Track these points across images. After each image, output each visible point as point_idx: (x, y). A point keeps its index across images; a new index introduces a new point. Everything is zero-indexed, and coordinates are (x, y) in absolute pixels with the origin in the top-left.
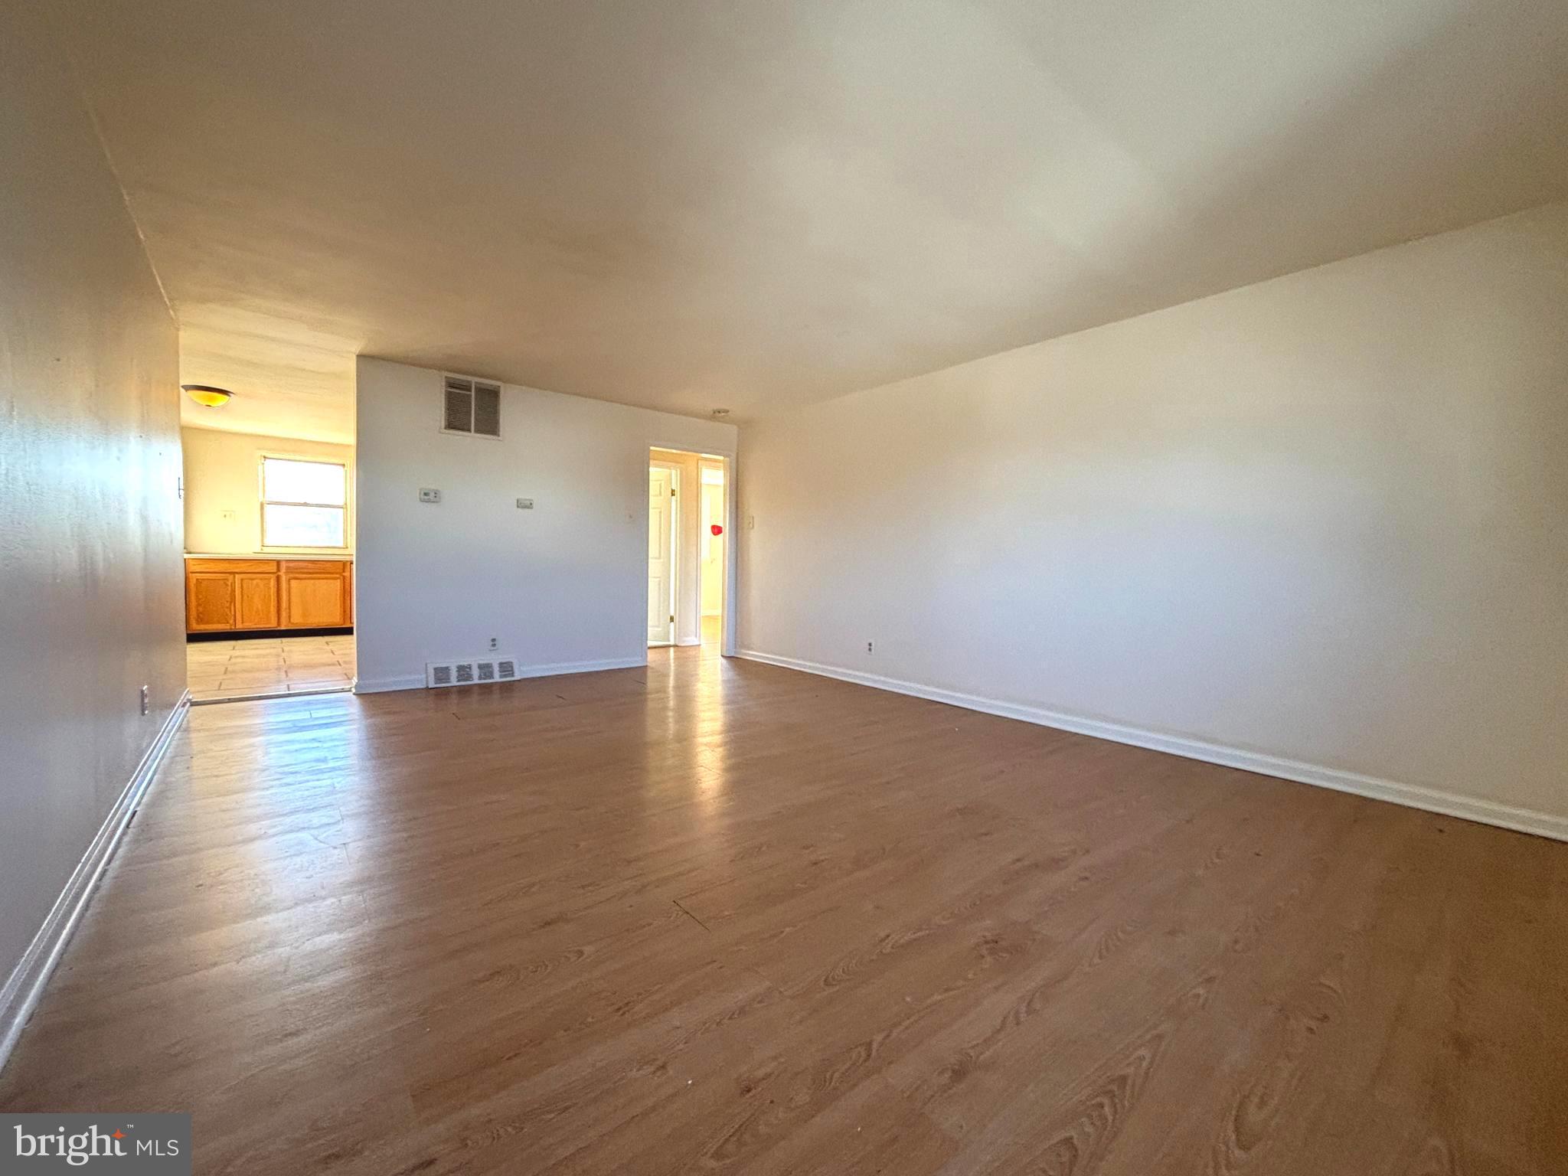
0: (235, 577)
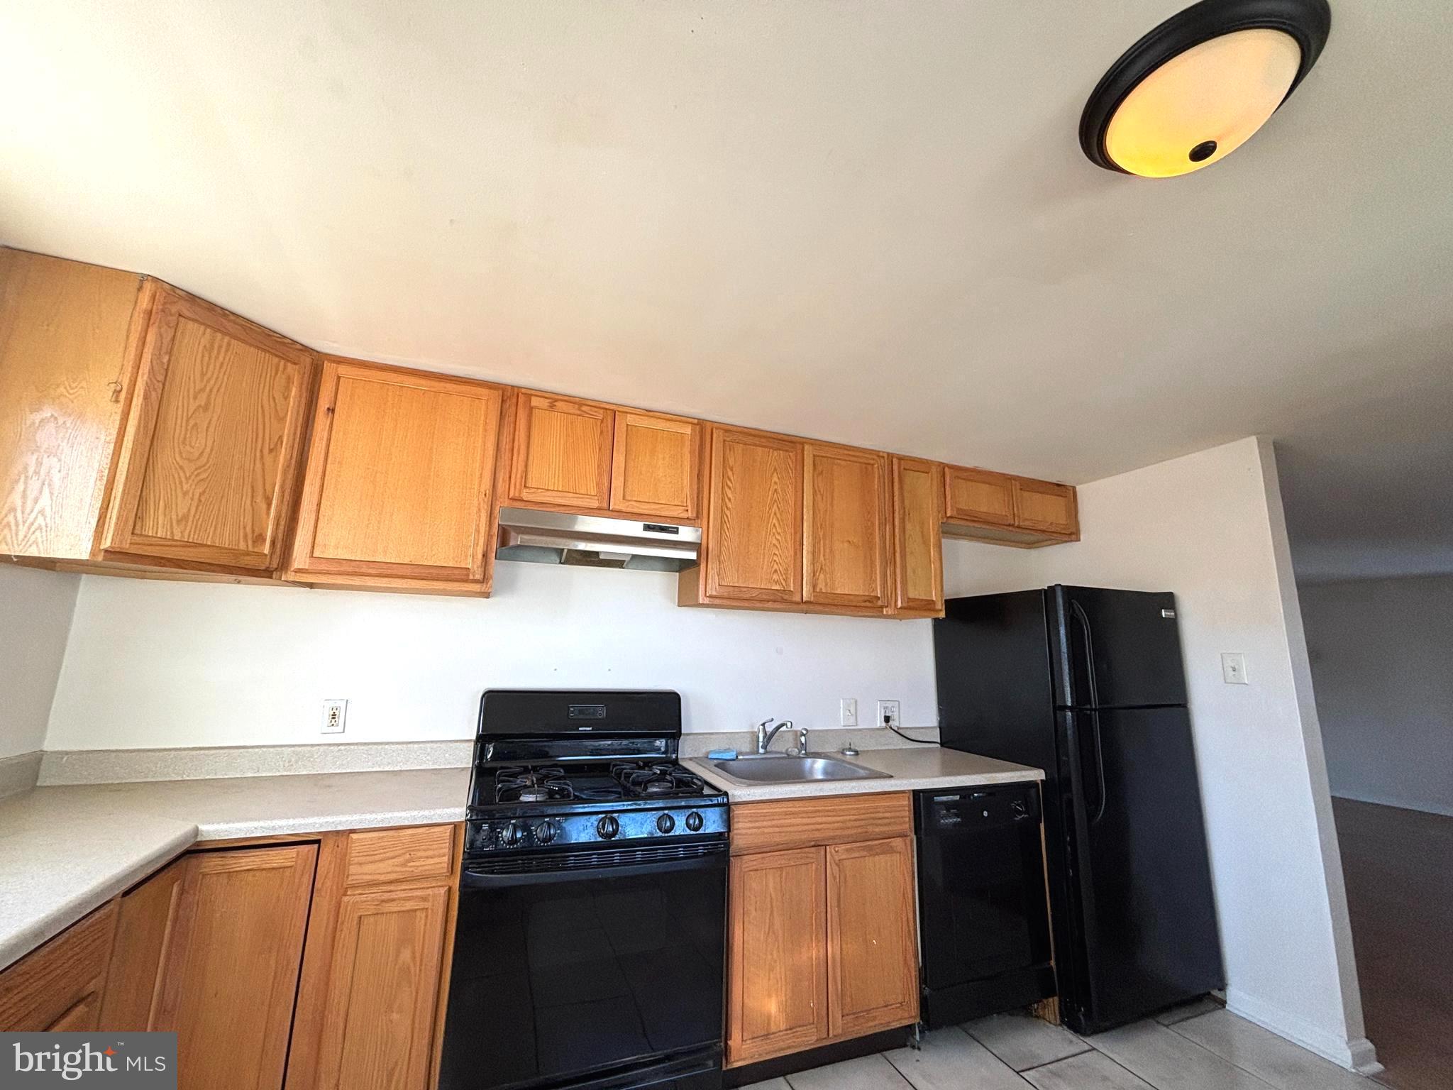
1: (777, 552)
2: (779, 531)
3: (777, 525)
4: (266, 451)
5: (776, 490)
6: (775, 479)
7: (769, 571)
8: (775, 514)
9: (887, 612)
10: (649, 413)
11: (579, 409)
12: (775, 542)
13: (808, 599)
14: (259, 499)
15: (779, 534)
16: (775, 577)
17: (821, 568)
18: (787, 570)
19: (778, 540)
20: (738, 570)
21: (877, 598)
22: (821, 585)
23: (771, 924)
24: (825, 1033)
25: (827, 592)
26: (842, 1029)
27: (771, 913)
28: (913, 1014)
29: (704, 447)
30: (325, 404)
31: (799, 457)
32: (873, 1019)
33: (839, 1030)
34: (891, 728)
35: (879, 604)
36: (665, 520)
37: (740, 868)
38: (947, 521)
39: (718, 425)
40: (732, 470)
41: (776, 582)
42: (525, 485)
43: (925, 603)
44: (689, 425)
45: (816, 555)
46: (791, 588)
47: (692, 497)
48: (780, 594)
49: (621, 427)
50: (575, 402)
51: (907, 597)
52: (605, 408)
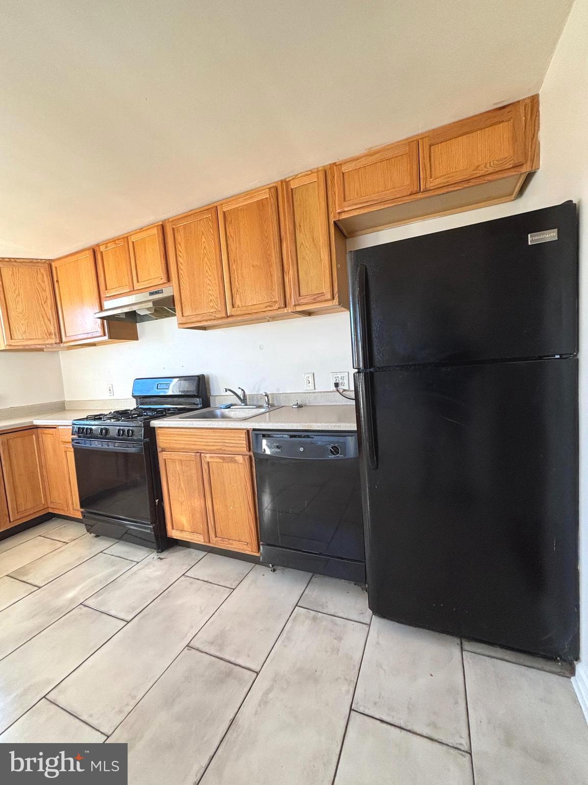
1: (210, 288)
2: (210, 273)
3: (208, 271)
4: (43, 303)
5: (205, 247)
6: (204, 240)
7: (207, 301)
8: (206, 263)
9: (287, 310)
11: (115, 243)
12: (208, 282)
13: (231, 314)
14: (46, 321)
15: (210, 276)
16: (211, 304)
17: (237, 291)
18: (217, 298)
19: (210, 280)
20: (191, 305)
21: (276, 302)
22: (238, 303)
23: (180, 485)
24: (207, 540)
25: (242, 307)
26: (216, 543)
27: (179, 479)
28: (254, 551)
29: (166, 238)
30: (55, 280)
31: (214, 216)
32: (231, 544)
33: (214, 542)
34: (338, 391)
35: (277, 306)
36: (156, 287)
37: (162, 456)
38: (339, 218)
39: (170, 220)
40: (180, 245)
41: (212, 307)
42: (106, 289)
43: (316, 296)
44: (156, 228)
45: (233, 283)
46: (220, 310)
47: (162, 270)
48: (214, 315)
49: (131, 244)
50: (114, 240)
51: (300, 296)
52: (124, 238)
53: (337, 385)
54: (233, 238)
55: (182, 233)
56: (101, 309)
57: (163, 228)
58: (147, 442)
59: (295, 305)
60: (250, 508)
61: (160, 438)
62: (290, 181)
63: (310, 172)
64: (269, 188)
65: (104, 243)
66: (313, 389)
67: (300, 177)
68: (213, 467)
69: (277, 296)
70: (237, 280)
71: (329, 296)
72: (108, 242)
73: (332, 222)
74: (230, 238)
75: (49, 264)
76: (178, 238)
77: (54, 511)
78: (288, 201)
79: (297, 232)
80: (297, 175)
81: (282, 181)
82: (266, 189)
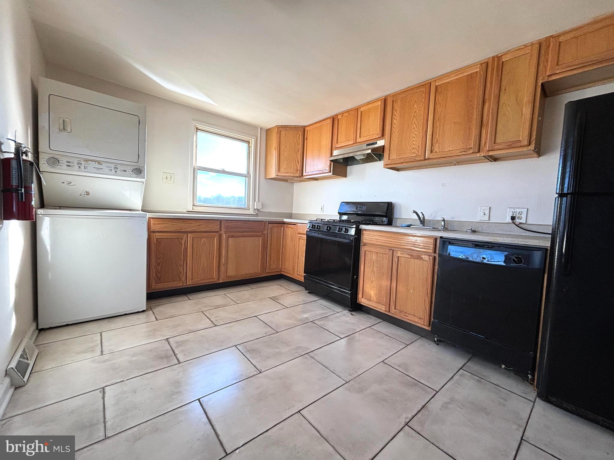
0: (188, 235)
1: (415, 140)
2: (416, 130)
3: (415, 128)
4: (297, 152)
5: (415, 112)
6: (416, 106)
7: (410, 149)
8: (415, 122)
9: (479, 155)
10: (369, 103)
11: (349, 113)
13: (428, 158)
14: (297, 162)
16: (413, 151)
17: (437, 141)
18: (419, 147)
19: (415, 134)
20: (397, 152)
21: (471, 148)
22: (436, 149)
23: (373, 269)
24: (388, 310)
25: (439, 152)
26: (394, 313)
27: (373, 265)
28: (426, 325)
29: (386, 107)
30: (306, 138)
31: (428, 90)
32: (407, 316)
33: (393, 312)
34: (514, 223)
35: (471, 151)
36: (372, 140)
37: (363, 249)
38: (548, 79)
39: (391, 95)
40: (396, 111)
41: (413, 153)
42: (337, 143)
43: (511, 143)
44: (380, 101)
45: (434, 136)
46: (420, 154)
47: (380, 129)
48: (414, 158)
49: (359, 113)
50: (348, 111)
51: (495, 143)
52: (355, 109)
53: (513, 218)
54: (440, 104)
55: (399, 102)
56: (331, 155)
57: (385, 101)
58: (356, 237)
59: (488, 151)
60: (427, 293)
61: (365, 236)
62: (502, 56)
63: (523, 47)
64: (481, 64)
65: (342, 113)
66: (488, 220)
67: (513, 52)
68: (402, 260)
69: (472, 143)
70: (438, 133)
71: (526, 142)
72: (344, 112)
73: (540, 84)
74: (438, 103)
75: (303, 129)
76: (396, 107)
77: (285, 273)
78: (497, 72)
79: (502, 94)
80: (509, 51)
81: (493, 57)
82: (478, 64)
